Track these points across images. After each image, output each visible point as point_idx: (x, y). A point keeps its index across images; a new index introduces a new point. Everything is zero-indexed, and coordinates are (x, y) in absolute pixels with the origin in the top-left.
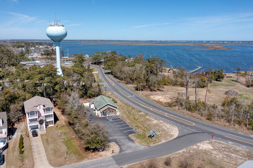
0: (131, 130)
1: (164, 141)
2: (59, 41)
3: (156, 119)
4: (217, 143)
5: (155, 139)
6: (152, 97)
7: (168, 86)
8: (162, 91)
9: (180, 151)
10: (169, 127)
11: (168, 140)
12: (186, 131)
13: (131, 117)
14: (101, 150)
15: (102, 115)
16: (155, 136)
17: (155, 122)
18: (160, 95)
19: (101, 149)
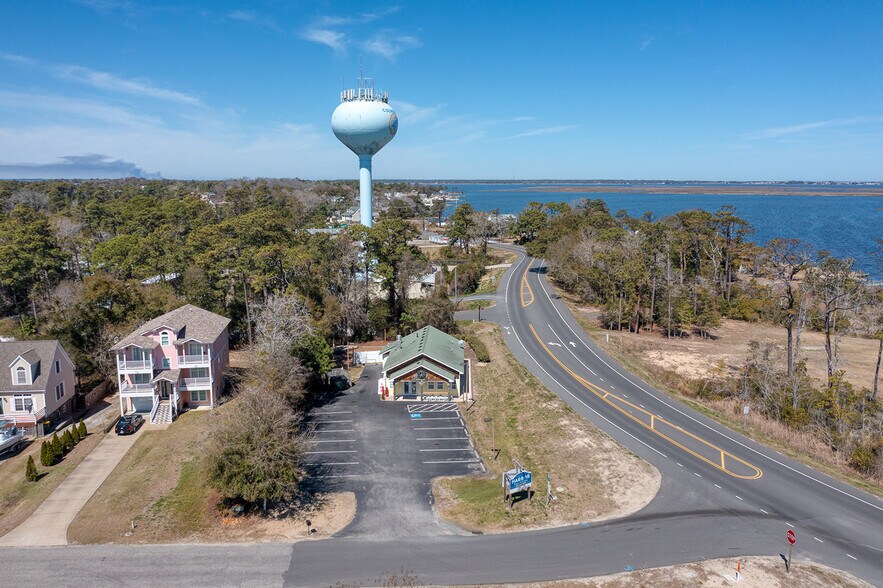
0: (461, 461)
1: (557, 523)
3: (592, 432)
4: (815, 578)
5: (529, 508)
6: (653, 354)
7: (753, 325)
8: (714, 338)
9: (600, 578)
10: (627, 469)
11: (576, 523)
12: (691, 498)
13: (503, 414)
14: (276, 514)
15: (397, 396)
16: (537, 496)
17: (582, 441)
18: (691, 352)
19: (280, 512)
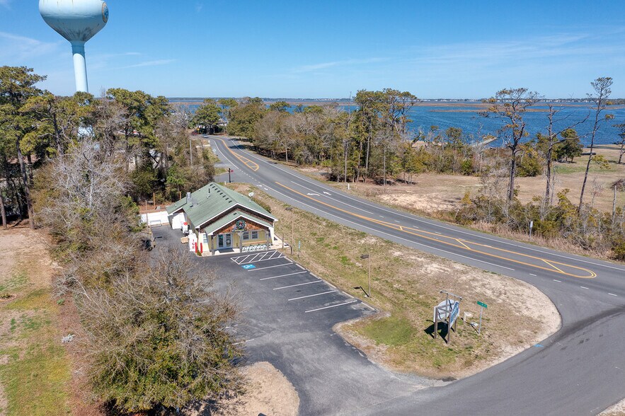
0: (338, 304)
2: (81, 36)
3: (433, 259)
5: (464, 340)
6: (385, 198)
8: (414, 183)
10: (500, 285)
11: (527, 346)
12: (584, 303)
13: (328, 254)
15: (213, 250)
17: (434, 268)
18: (411, 194)
